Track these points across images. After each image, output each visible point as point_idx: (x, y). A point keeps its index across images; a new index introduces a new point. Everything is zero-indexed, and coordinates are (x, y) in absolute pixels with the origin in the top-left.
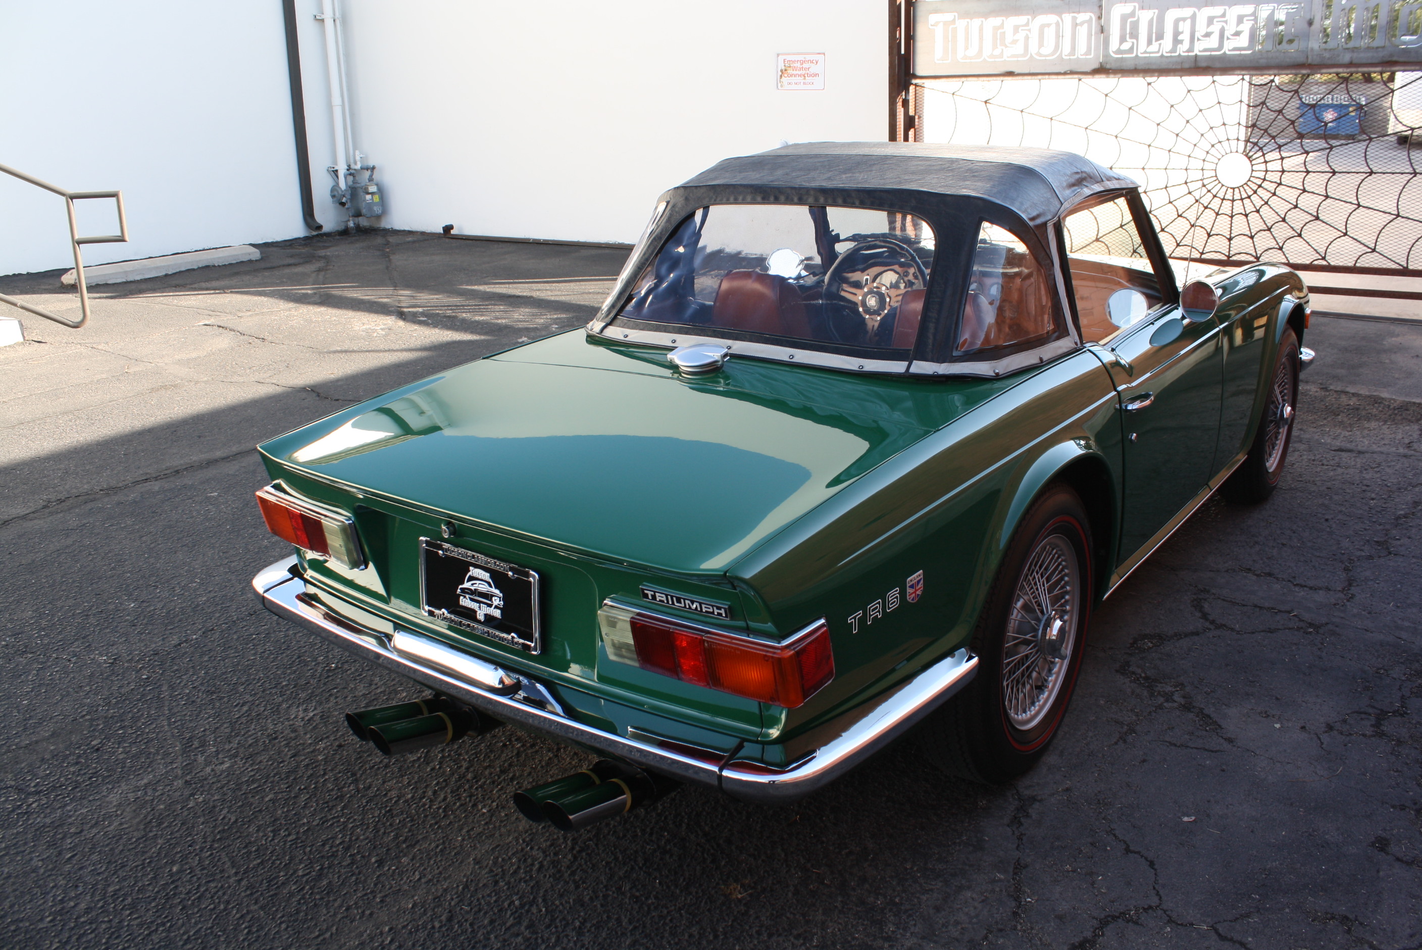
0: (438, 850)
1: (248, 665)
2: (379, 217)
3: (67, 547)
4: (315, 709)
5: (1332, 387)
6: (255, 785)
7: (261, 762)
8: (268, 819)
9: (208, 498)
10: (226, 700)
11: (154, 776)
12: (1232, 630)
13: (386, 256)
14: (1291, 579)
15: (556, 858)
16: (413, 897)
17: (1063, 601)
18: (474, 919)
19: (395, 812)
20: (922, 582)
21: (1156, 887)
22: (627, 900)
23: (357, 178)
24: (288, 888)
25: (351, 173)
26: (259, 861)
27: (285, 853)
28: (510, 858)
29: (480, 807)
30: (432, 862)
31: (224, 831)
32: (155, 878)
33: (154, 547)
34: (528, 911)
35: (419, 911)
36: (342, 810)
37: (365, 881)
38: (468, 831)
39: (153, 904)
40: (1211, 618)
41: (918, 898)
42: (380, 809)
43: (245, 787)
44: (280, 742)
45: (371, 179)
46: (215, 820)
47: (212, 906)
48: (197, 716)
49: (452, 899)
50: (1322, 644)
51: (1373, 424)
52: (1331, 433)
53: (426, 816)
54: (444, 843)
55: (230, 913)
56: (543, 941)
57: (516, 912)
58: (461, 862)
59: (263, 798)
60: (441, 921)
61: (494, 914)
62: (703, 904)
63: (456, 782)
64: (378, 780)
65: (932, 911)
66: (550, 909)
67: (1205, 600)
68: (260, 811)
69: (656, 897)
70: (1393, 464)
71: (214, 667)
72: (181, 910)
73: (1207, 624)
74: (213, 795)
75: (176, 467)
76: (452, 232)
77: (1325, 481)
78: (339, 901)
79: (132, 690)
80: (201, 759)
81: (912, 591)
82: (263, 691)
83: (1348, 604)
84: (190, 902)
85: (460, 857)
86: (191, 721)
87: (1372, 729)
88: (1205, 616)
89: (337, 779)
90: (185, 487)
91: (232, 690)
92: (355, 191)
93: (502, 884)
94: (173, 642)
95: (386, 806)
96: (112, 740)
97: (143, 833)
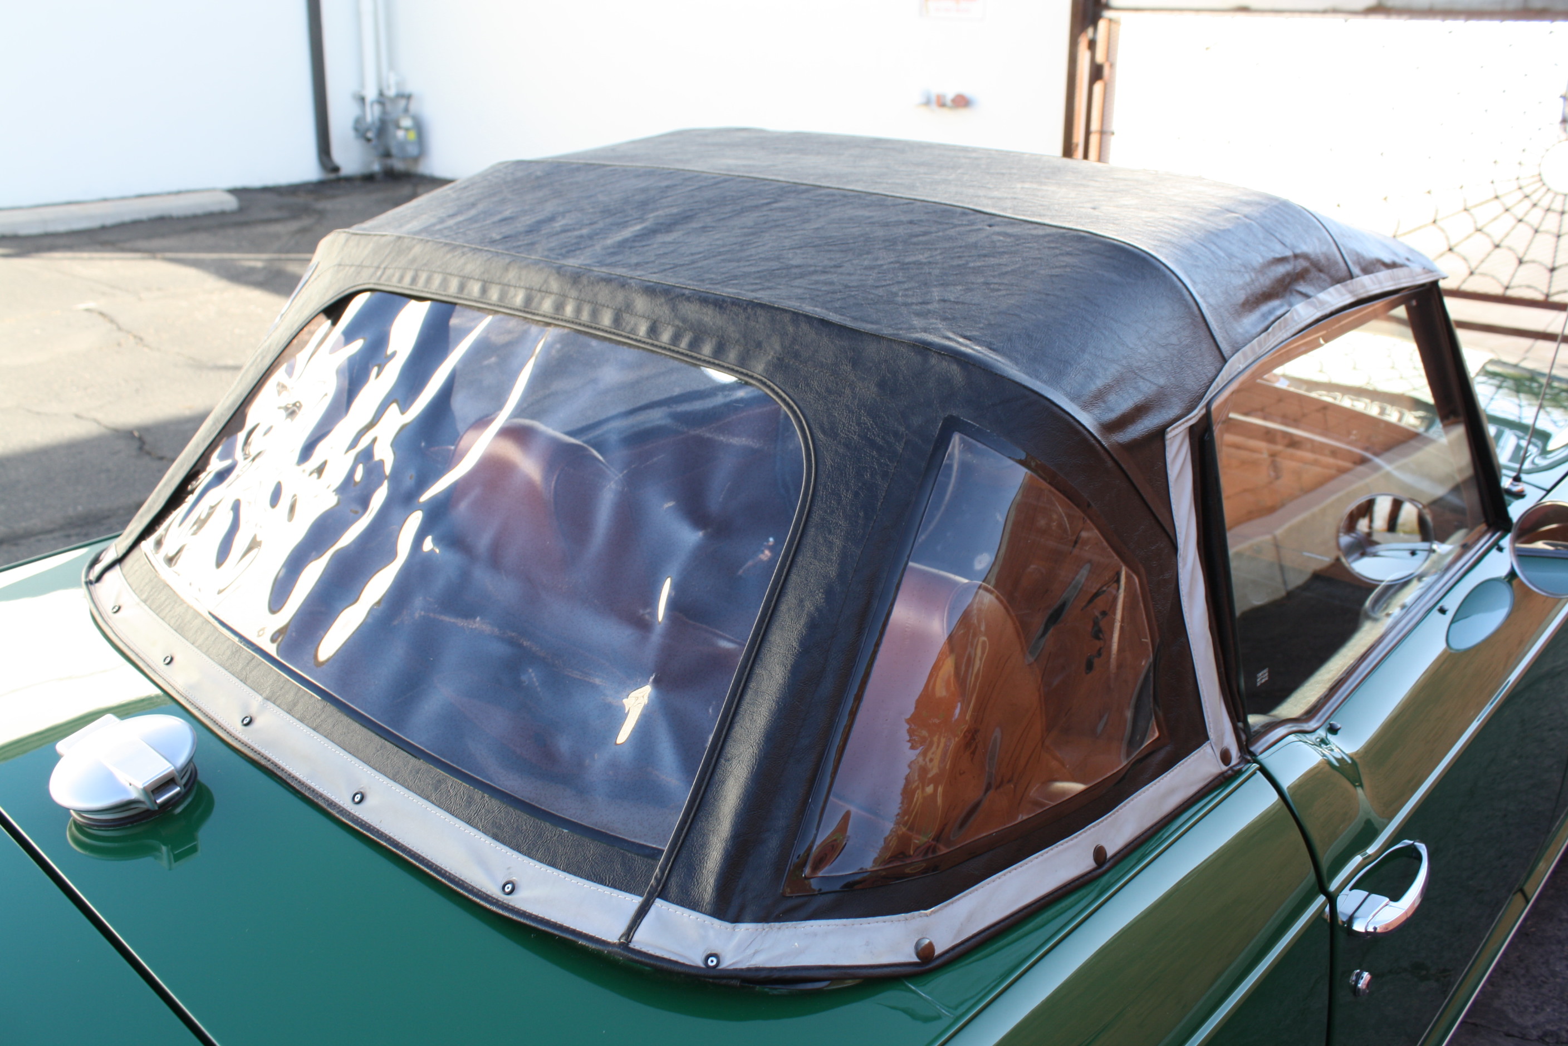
2: (416, 159)
23: (388, 108)
25: (382, 99)
45: (406, 110)
92: (384, 127)
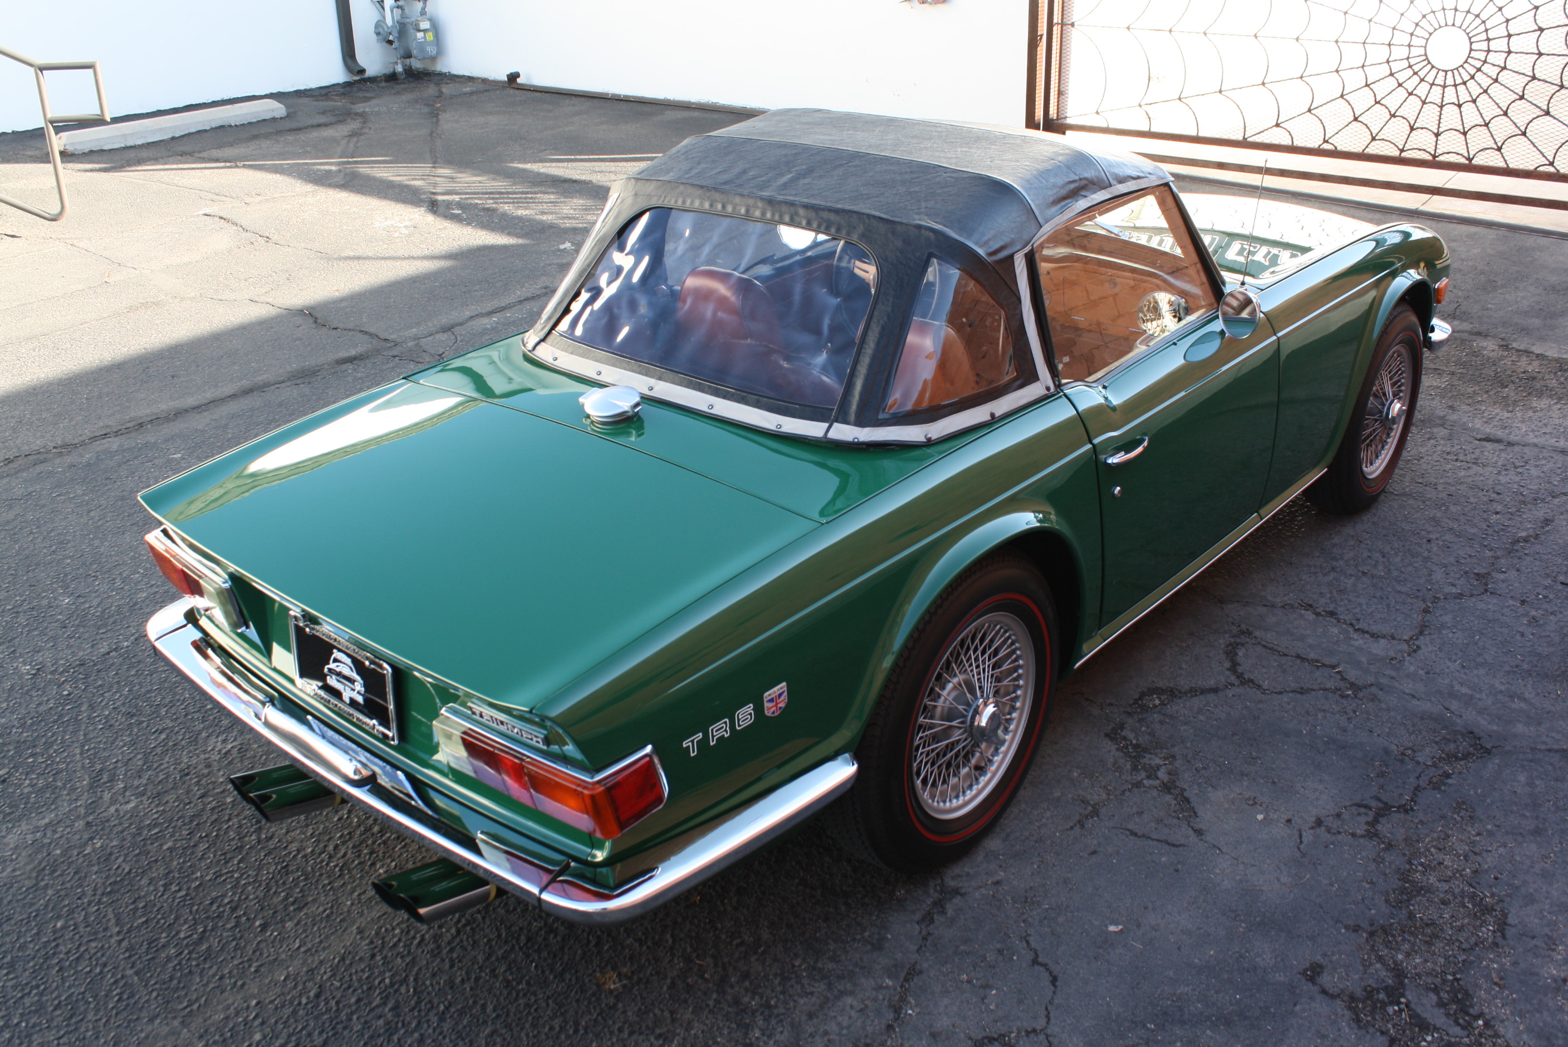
0: (324, 915)
1: (175, 683)
2: (433, 59)
3: (8, 522)
4: (235, 740)
5: (1515, 345)
6: (156, 830)
7: (167, 802)
8: (162, 871)
9: (170, 461)
10: (145, 725)
11: (57, 815)
12: (1259, 687)
13: (434, 115)
14: (1354, 622)
15: (439, 932)
16: (288, 967)
17: (1015, 675)
18: (342, 996)
19: (291, 868)
20: (786, 693)
21: (1049, 1008)
22: (498, 984)
23: (407, 11)
24: (167, 952)
25: (399, 5)
26: (144, 919)
27: (171, 912)
28: (393, 929)
29: (378, 866)
30: (315, 929)
31: (115, 882)
32: (38, 934)
33: (102, 525)
34: (396, 991)
35: (290, 985)
36: (239, 863)
37: (245, 947)
38: (359, 895)
39: (31, 964)
40: (1240, 670)
41: (795, 1001)
42: (277, 864)
43: (146, 832)
44: (191, 779)
45: (423, 13)
46: (110, 870)
47: (88, 969)
48: (112, 743)
49: (325, 973)
50: (1354, 712)
51: (1544, 403)
52: (1486, 414)
53: (321, 875)
54: (332, 907)
55: (105, 976)
56: (403, 1025)
57: (385, 991)
58: (344, 931)
59: (161, 845)
60: (308, 998)
61: (363, 992)
62: (573, 993)
63: (361, 835)
64: (282, 829)
65: (804, 1018)
66: (419, 989)
67: (1243, 645)
68: (156, 861)
69: (528, 983)
70: (1544, 462)
71: (139, 684)
72: (58, 971)
73: (1233, 679)
74: (112, 841)
75: (141, 418)
76: (519, 80)
77: (1449, 484)
78: (215, 968)
79: (51, 708)
80: (107, 796)
81: (771, 705)
82: (186, 715)
83: (1408, 658)
84: (67, 963)
85: (345, 925)
86: (104, 749)
87: (1365, 827)
88: (1234, 668)
89: (240, 827)
90: (146, 445)
91: (154, 713)
92: (403, 28)
93: (378, 958)
94: (102, 650)
95: (283, 861)
96: (21, 770)
97: (34, 882)
